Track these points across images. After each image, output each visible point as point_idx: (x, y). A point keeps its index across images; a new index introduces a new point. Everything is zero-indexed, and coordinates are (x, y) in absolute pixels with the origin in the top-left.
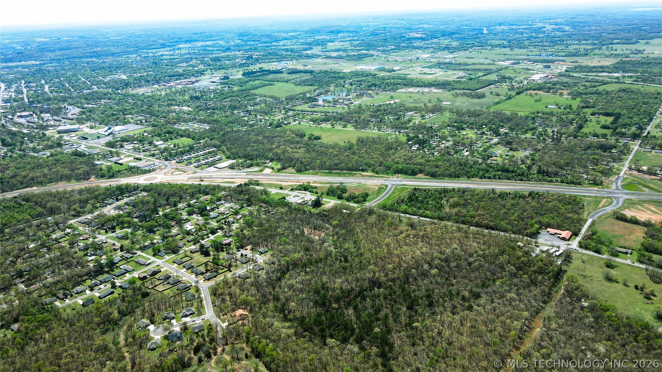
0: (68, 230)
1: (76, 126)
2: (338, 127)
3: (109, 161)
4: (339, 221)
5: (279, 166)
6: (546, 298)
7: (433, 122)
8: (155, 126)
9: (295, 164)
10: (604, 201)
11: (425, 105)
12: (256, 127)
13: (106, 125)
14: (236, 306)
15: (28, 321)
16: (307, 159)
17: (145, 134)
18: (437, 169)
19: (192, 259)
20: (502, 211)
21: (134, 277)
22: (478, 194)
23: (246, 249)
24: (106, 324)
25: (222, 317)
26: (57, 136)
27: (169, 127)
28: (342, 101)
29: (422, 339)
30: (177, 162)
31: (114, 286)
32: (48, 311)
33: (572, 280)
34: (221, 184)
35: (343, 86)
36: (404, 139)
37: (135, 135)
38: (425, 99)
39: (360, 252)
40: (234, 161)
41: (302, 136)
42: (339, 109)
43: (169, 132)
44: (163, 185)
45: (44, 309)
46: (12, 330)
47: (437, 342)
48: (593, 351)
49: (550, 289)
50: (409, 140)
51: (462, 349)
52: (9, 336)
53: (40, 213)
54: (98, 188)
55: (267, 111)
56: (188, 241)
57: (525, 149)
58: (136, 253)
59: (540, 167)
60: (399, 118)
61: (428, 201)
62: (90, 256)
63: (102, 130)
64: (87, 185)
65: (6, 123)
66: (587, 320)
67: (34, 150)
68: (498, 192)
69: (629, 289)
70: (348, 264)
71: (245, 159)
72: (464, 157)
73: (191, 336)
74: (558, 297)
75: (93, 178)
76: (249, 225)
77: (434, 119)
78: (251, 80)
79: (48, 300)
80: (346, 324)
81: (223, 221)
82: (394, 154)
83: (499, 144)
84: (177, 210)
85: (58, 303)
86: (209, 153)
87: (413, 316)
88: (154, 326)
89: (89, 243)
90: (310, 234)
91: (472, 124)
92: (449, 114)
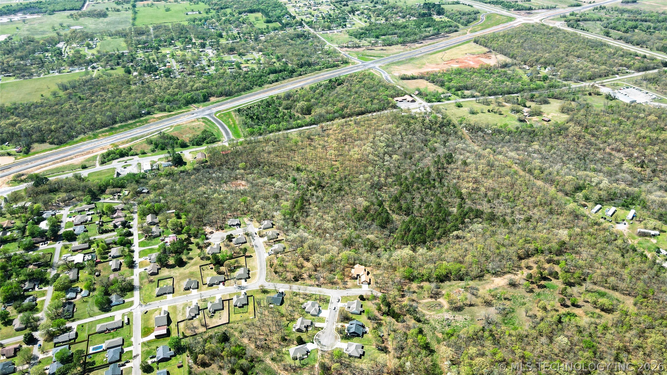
5: (14, 148)
9: (40, 136)
10: (372, 71)
18: (227, 87)
19: (172, 278)
25: (348, 286)
50: (129, 72)
56: (114, 271)
69: (487, 114)
88: (309, 343)
92: (109, 38)
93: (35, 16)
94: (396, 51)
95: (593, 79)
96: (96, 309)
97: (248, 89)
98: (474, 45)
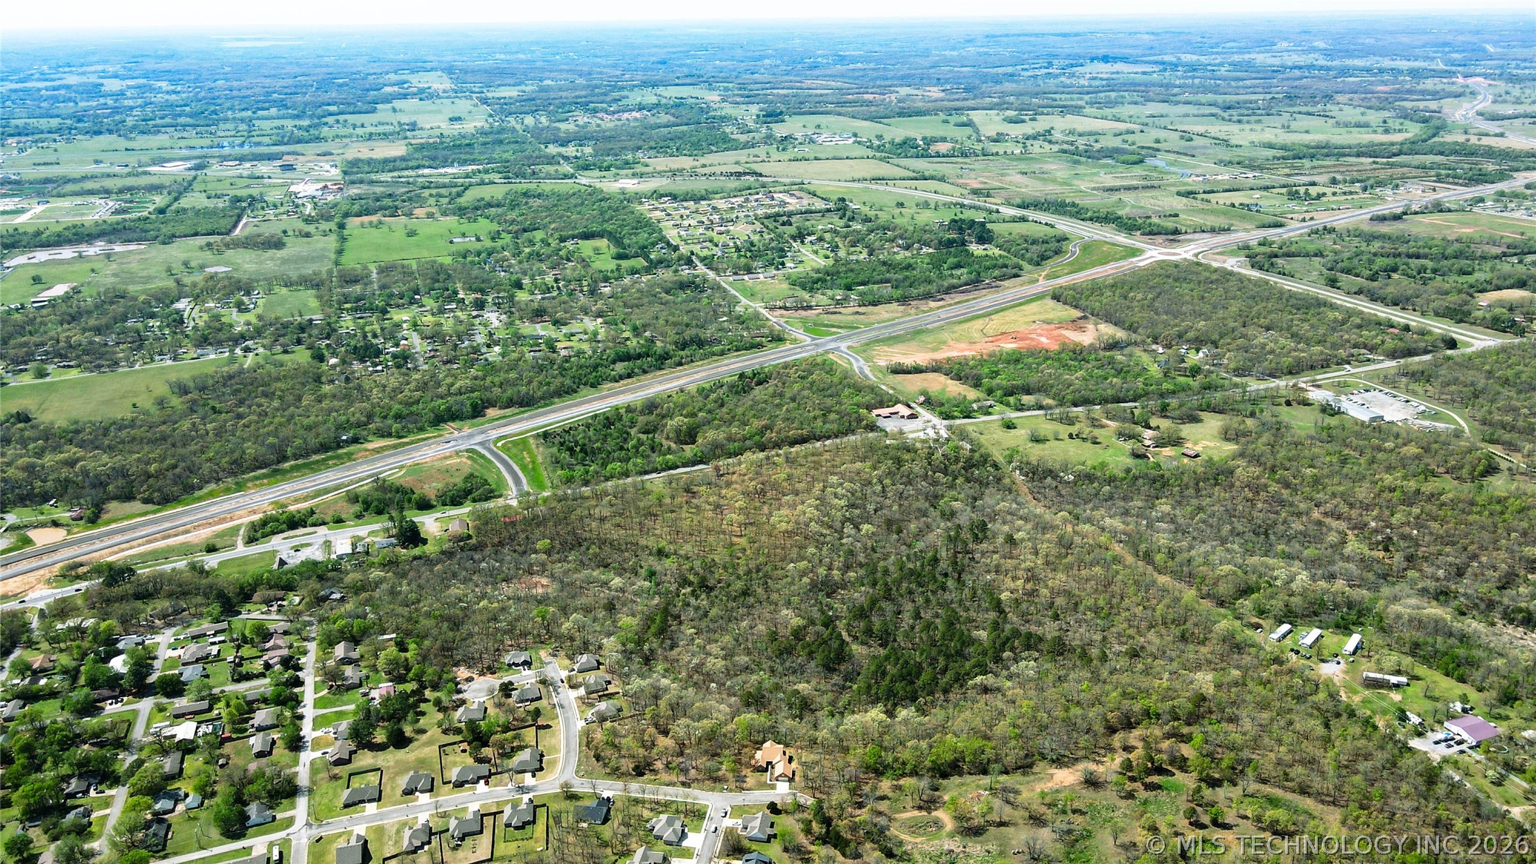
4: (550, 536)
5: (67, 511)
9: (124, 487)
18: (524, 388)
19: (379, 770)
23: (469, 680)
25: (746, 785)
36: (300, 358)
50: (321, 358)
56: (258, 756)
74: (1023, 487)
92: (284, 291)
93: (133, 247)
94: (886, 316)
95: (1298, 373)
96: (215, 833)
97: (567, 393)
98: (1051, 303)
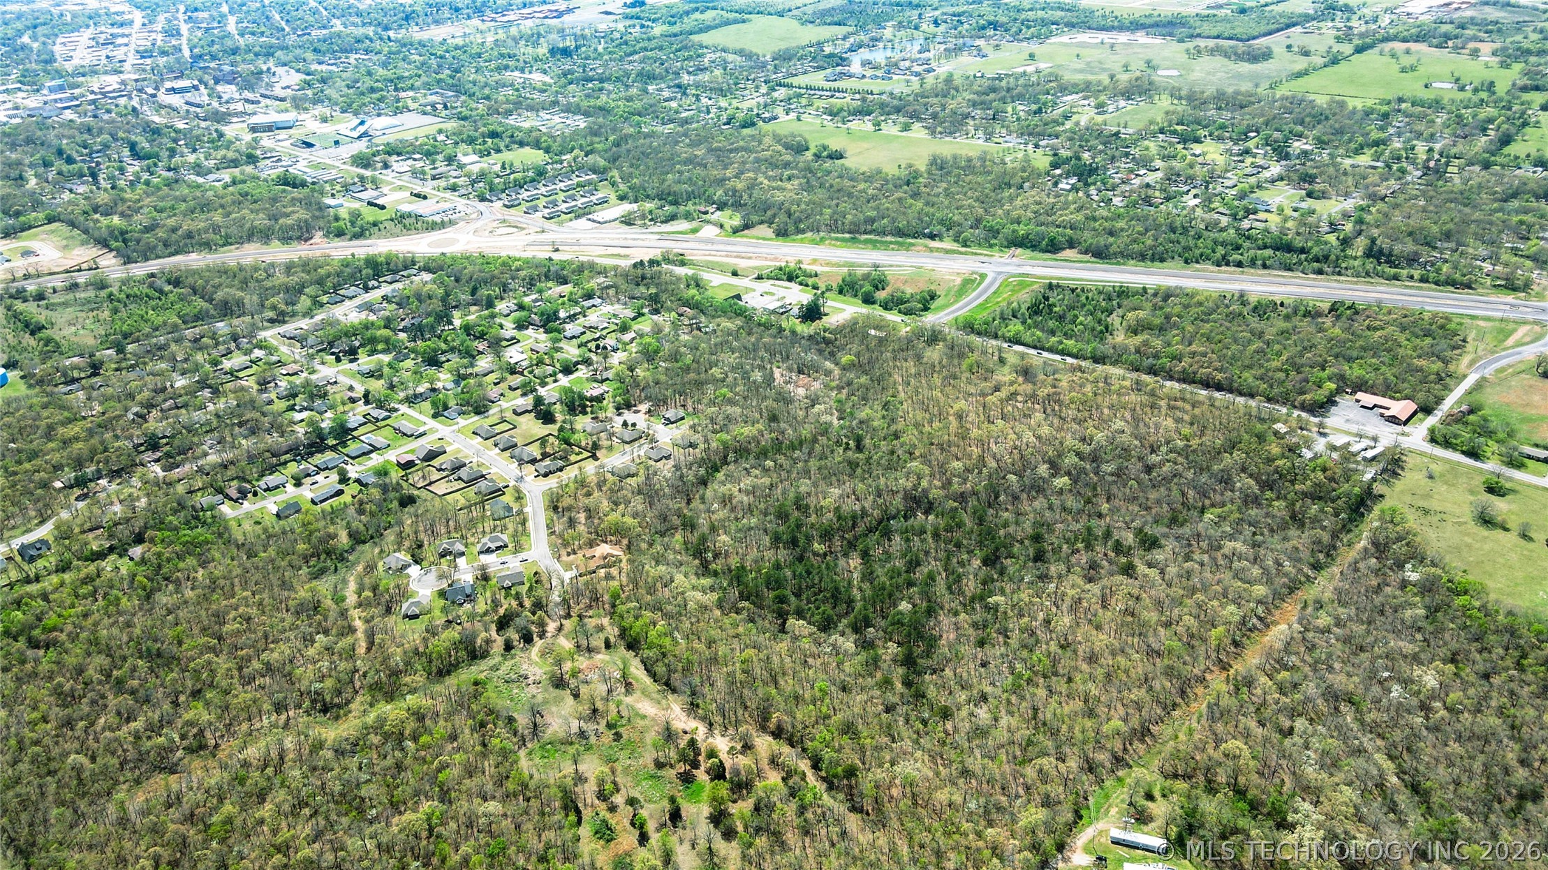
0: (258, 353)
1: (291, 116)
2: (891, 129)
3: (356, 198)
4: (858, 355)
5: (737, 221)
6: (1321, 556)
7: (1122, 122)
8: (464, 119)
9: (774, 216)
10: (1523, 330)
11: (1112, 77)
12: (694, 125)
13: (356, 114)
14: (599, 536)
15: (163, 541)
16: (803, 206)
17: (441, 138)
18: (1111, 240)
19: (515, 427)
20: (1253, 347)
21: (388, 461)
22: (1200, 304)
23: (637, 412)
24: (323, 557)
25: (565, 558)
26: (248, 137)
27: (495, 123)
28: (907, 63)
29: (1005, 633)
30: (505, 206)
31: (344, 479)
32: (205, 523)
33: (1391, 519)
34: (598, 260)
35: (916, 28)
36: (1041, 161)
37: (416, 139)
38: (1114, 63)
39: (893, 428)
40: (635, 206)
41: (801, 149)
42: (898, 85)
43: (494, 135)
44: (467, 258)
45: (197, 518)
46: (131, 559)
47: (1037, 641)
48: (1406, 682)
49: (1335, 536)
50: (1055, 166)
51: (1092, 659)
52: (124, 571)
53: (200, 312)
54: (327, 261)
55: (725, 86)
56: (510, 388)
57: (1347, 195)
58: (396, 410)
59: (1373, 241)
60: (1040, 109)
61: (1076, 317)
62: (300, 411)
63: (346, 124)
64: (303, 254)
65: (142, 104)
66: (1408, 613)
67: (198, 169)
68: (1253, 299)
69: (1531, 545)
70: (861, 456)
71: (659, 203)
72: (1185, 212)
73: (494, 594)
74: (1352, 554)
75: (318, 237)
76: (649, 355)
77: (1128, 113)
78: (697, 9)
79: (205, 499)
80: (837, 589)
81: (592, 345)
82: (1011, 199)
83: (1282, 179)
84: (493, 316)
85: (226, 509)
86: (579, 185)
87: (993, 580)
88: (419, 567)
89: (298, 382)
90: (787, 383)
91: (1223, 127)
